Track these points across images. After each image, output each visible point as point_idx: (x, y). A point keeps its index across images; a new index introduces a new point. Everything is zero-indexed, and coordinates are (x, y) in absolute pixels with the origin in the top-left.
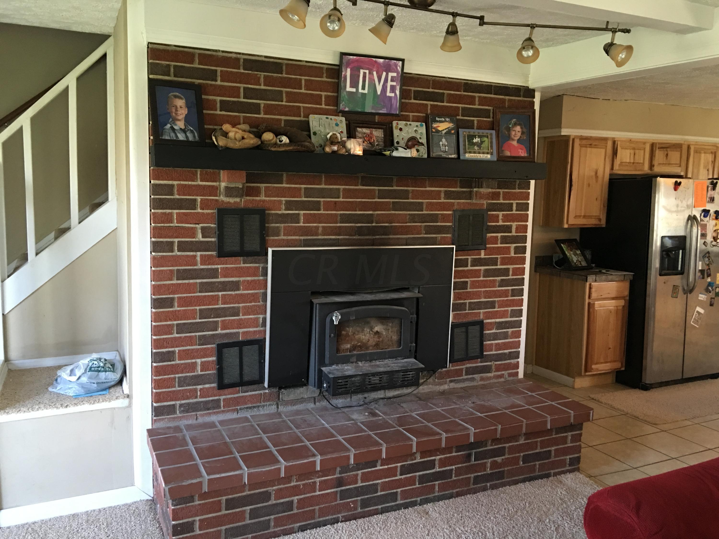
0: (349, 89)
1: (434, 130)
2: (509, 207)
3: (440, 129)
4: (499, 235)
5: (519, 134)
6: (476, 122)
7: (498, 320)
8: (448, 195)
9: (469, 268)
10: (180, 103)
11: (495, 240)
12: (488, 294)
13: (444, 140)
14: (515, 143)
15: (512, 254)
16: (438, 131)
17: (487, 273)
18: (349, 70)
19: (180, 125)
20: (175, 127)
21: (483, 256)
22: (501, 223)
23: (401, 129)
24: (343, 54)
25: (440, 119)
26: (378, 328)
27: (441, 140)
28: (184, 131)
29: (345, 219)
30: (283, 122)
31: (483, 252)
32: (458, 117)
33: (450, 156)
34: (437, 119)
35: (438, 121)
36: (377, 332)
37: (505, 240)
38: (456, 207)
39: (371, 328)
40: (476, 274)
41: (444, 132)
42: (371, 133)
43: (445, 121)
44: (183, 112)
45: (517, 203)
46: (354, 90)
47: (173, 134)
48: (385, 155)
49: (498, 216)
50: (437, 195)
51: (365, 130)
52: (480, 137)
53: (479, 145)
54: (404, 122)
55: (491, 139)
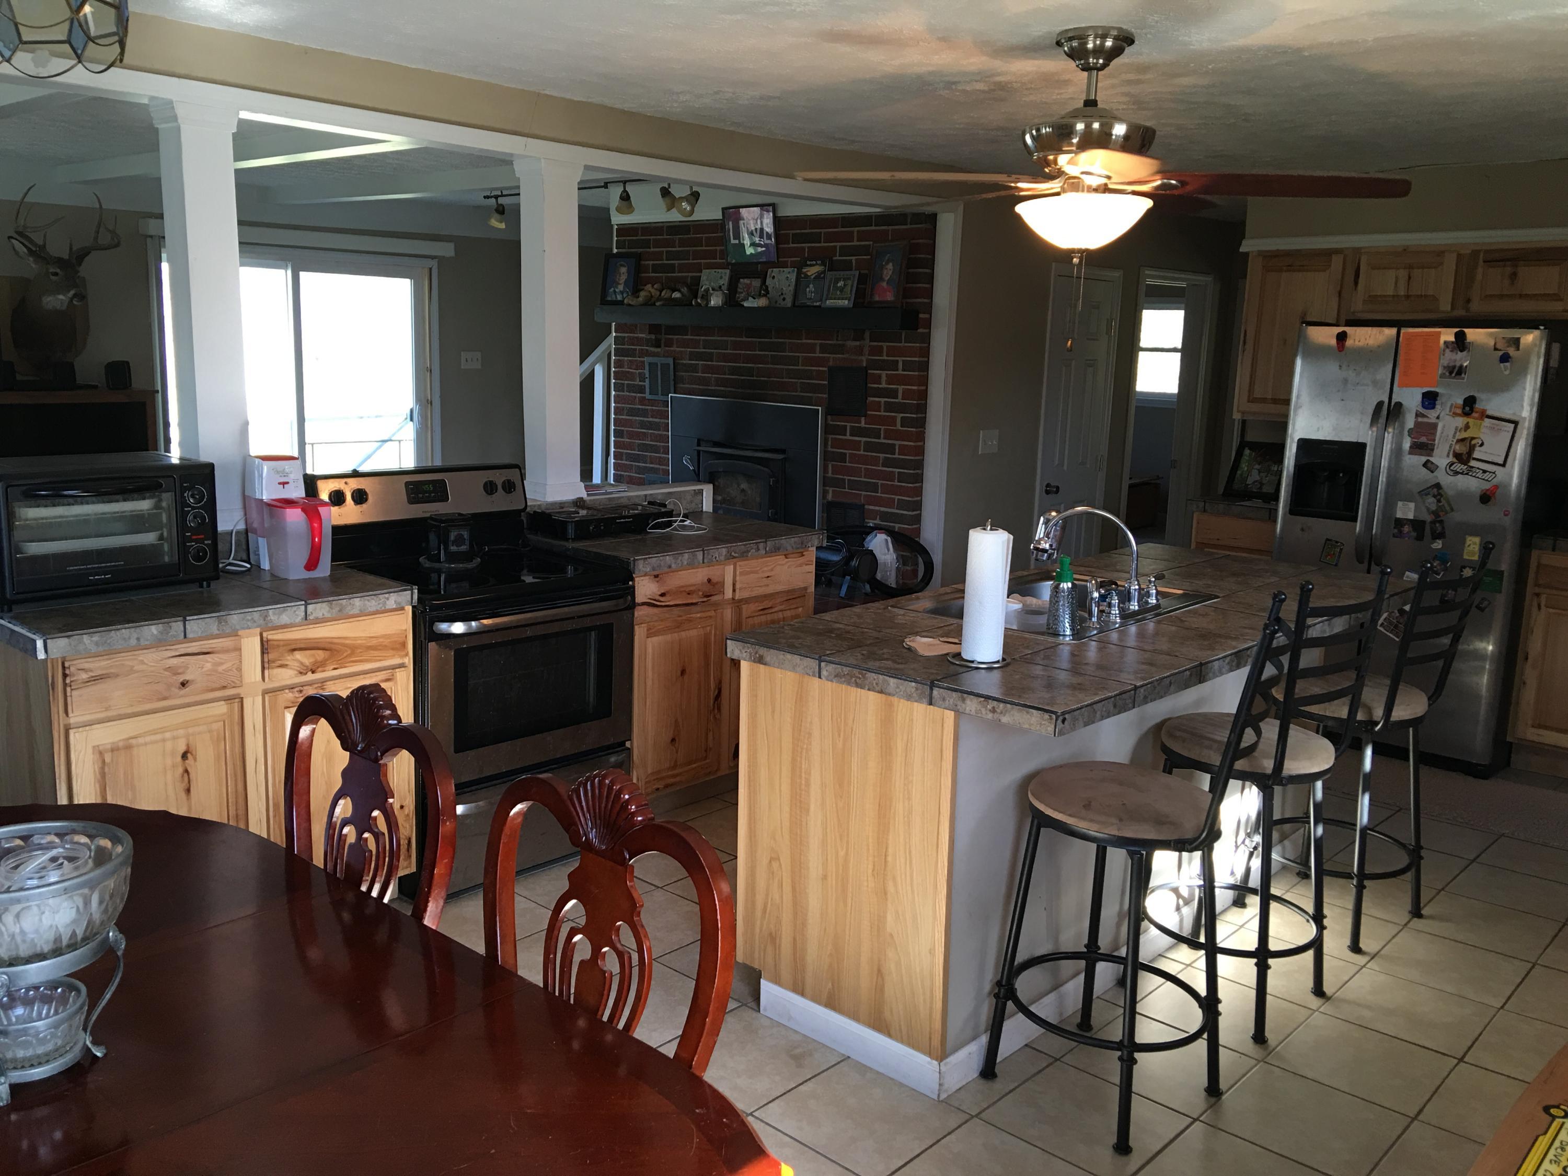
0: (733, 241)
1: (803, 276)
2: (894, 365)
3: (809, 274)
4: (883, 400)
5: (890, 273)
6: (854, 262)
7: (882, 509)
8: (824, 349)
9: (848, 437)
10: (623, 270)
11: (877, 406)
12: (870, 474)
13: (811, 286)
14: (884, 284)
15: (899, 427)
16: (807, 276)
17: (869, 447)
18: (731, 223)
19: (621, 288)
20: (617, 290)
21: (863, 425)
22: (884, 385)
23: (774, 277)
24: (724, 209)
25: (811, 263)
26: (744, 486)
27: (808, 287)
28: (622, 293)
29: (734, 371)
30: (689, 279)
31: (863, 419)
32: (835, 258)
33: (815, 304)
34: (808, 263)
35: (808, 265)
36: (743, 490)
37: (890, 407)
38: (831, 364)
39: (739, 485)
40: (855, 446)
41: (812, 277)
42: (751, 284)
43: (817, 264)
44: (623, 278)
45: (903, 361)
46: (737, 242)
47: (614, 296)
48: (743, 306)
49: (880, 376)
50: (811, 349)
51: (747, 281)
52: (844, 280)
53: (842, 290)
54: (778, 269)
55: (853, 281)
